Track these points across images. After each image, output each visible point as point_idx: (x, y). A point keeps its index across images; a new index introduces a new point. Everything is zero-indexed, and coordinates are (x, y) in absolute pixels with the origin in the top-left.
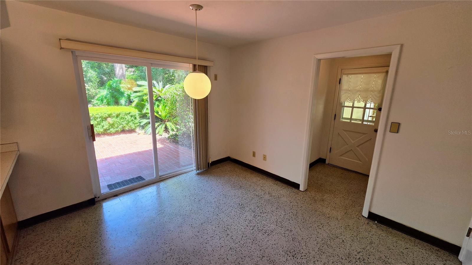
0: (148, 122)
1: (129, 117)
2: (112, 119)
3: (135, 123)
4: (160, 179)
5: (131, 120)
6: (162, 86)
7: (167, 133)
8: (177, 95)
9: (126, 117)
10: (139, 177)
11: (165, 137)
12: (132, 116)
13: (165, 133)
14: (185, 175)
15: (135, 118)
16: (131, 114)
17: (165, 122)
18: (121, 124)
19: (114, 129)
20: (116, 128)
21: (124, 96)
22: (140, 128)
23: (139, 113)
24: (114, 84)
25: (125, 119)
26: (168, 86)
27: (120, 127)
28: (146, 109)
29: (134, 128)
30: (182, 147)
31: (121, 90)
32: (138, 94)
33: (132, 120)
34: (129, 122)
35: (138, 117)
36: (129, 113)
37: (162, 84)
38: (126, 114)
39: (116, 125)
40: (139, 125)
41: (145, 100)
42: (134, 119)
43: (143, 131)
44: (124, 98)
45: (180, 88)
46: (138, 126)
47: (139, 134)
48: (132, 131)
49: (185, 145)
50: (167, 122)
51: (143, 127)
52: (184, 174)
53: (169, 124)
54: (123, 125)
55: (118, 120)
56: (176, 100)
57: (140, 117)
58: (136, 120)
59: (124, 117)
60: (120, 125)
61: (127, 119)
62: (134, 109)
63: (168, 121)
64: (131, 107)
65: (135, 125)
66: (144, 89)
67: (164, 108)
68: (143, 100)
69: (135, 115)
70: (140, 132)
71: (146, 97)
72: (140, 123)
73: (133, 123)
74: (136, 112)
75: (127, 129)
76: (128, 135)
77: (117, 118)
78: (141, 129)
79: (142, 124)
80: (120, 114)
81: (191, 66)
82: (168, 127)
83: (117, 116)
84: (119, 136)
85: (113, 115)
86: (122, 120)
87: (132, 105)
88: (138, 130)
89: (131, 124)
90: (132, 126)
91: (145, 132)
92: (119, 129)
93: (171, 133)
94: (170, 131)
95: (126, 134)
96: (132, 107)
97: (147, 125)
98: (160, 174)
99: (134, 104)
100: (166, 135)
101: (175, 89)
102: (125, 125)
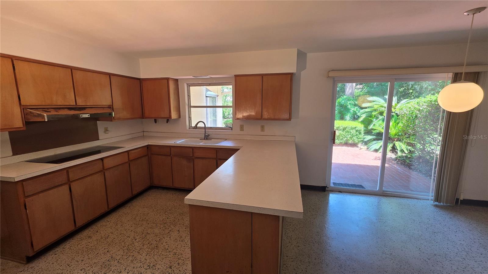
0: (372, 138)
1: (354, 131)
2: (339, 132)
3: (358, 137)
4: (383, 193)
5: (355, 134)
6: (396, 101)
7: (393, 154)
8: (419, 110)
9: (351, 131)
10: (360, 185)
11: (391, 158)
12: (357, 131)
13: (391, 153)
14: (416, 200)
15: (360, 133)
16: (356, 129)
17: (393, 141)
18: (346, 137)
19: (339, 141)
20: (341, 140)
21: (350, 112)
22: (362, 144)
23: (365, 128)
24: (343, 101)
25: (351, 132)
26: (404, 101)
27: (344, 140)
28: (373, 125)
29: (357, 142)
30: (415, 173)
31: (348, 106)
32: (367, 110)
33: (357, 135)
34: (353, 136)
35: (362, 132)
36: (355, 128)
37: (396, 99)
38: (352, 129)
39: (341, 138)
40: (363, 140)
41: (373, 116)
42: (358, 134)
43: (366, 147)
44: (349, 114)
45: (424, 102)
46: (360, 141)
47: (361, 149)
48: (354, 145)
49: (420, 170)
50: (396, 141)
51: (366, 143)
52: (414, 199)
53: (397, 144)
54: (347, 138)
55: (344, 133)
56: (416, 116)
57: (364, 133)
58: (361, 135)
59: (349, 131)
60: (344, 138)
61: (352, 133)
62: (360, 124)
63: (399, 140)
64: (357, 123)
65: (359, 140)
66: (374, 105)
67: (396, 125)
68: (371, 116)
69: (361, 130)
70: (362, 147)
71: (376, 113)
72: (364, 138)
73: (357, 138)
74: (361, 127)
75: (350, 142)
76: (350, 148)
77: (343, 131)
78: (364, 145)
79: (365, 140)
80: (347, 128)
81: (451, 75)
82: (396, 147)
83: (344, 129)
84: (342, 147)
85: (340, 128)
86: (347, 134)
87: (359, 121)
88: (359, 145)
89: (355, 138)
90: (355, 140)
91: (368, 148)
92: (343, 141)
93: (400, 154)
94: (399, 152)
95: (349, 147)
96: (359, 122)
97: (371, 142)
98: (384, 189)
99: (361, 119)
100: (393, 156)
101: (416, 104)
102: (349, 138)
